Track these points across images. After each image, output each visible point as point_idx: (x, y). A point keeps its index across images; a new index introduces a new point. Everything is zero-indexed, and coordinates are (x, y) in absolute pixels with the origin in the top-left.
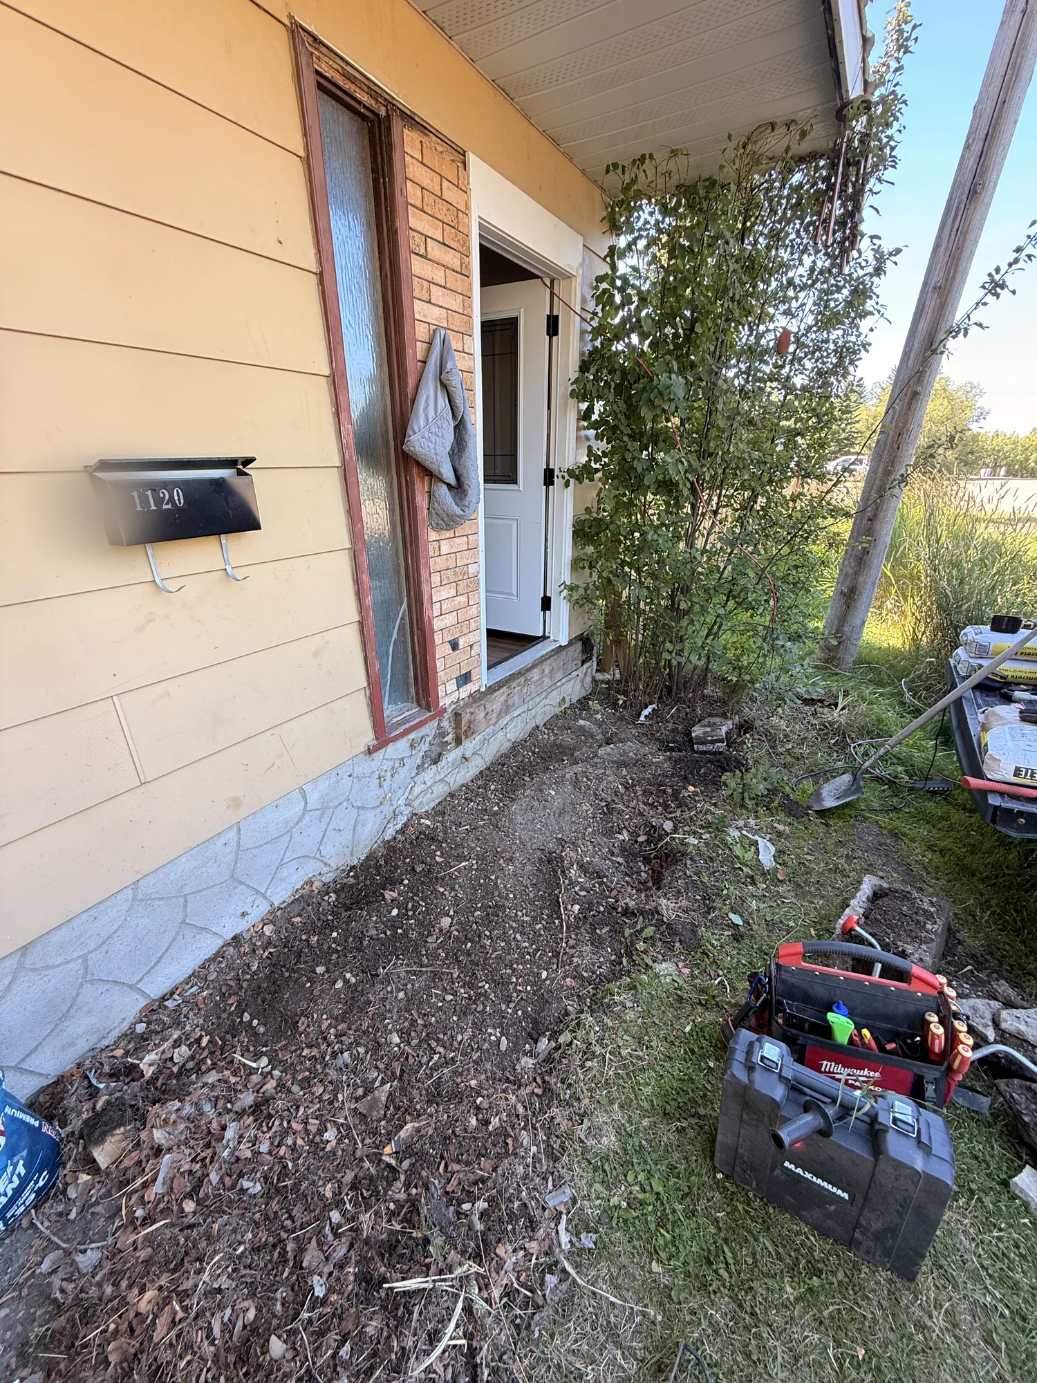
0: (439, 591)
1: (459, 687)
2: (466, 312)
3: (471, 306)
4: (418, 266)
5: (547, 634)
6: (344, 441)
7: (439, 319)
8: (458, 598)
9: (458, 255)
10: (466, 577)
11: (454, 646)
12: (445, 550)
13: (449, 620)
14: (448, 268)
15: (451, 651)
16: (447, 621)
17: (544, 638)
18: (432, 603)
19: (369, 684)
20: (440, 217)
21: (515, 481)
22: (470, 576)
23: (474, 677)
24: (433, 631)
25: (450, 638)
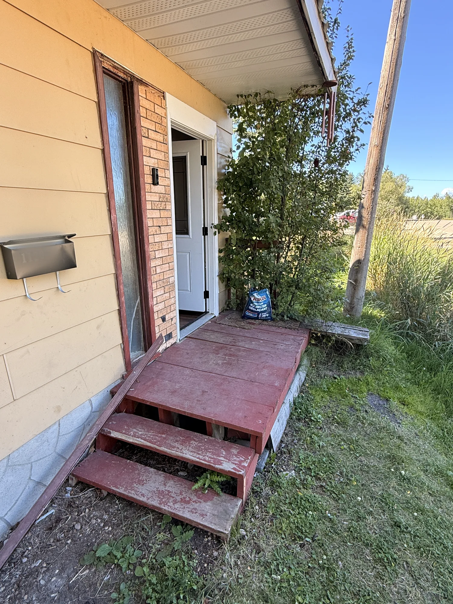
0: (156, 291)
1: (166, 341)
2: (166, 160)
3: (168, 157)
4: (145, 142)
5: (207, 311)
6: (113, 222)
7: (154, 164)
8: (165, 295)
9: (162, 135)
10: (168, 284)
11: (164, 319)
12: (158, 271)
13: (161, 306)
14: (158, 141)
15: (162, 322)
16: (160, 307)
17: (206, 312)
18: (153, 298)
19: (123, 342)
20: (154, 120)
21: (187, 233)
22: (171, 283)
23: (173, 335)
24: (153, 313)
25: (161, 316)
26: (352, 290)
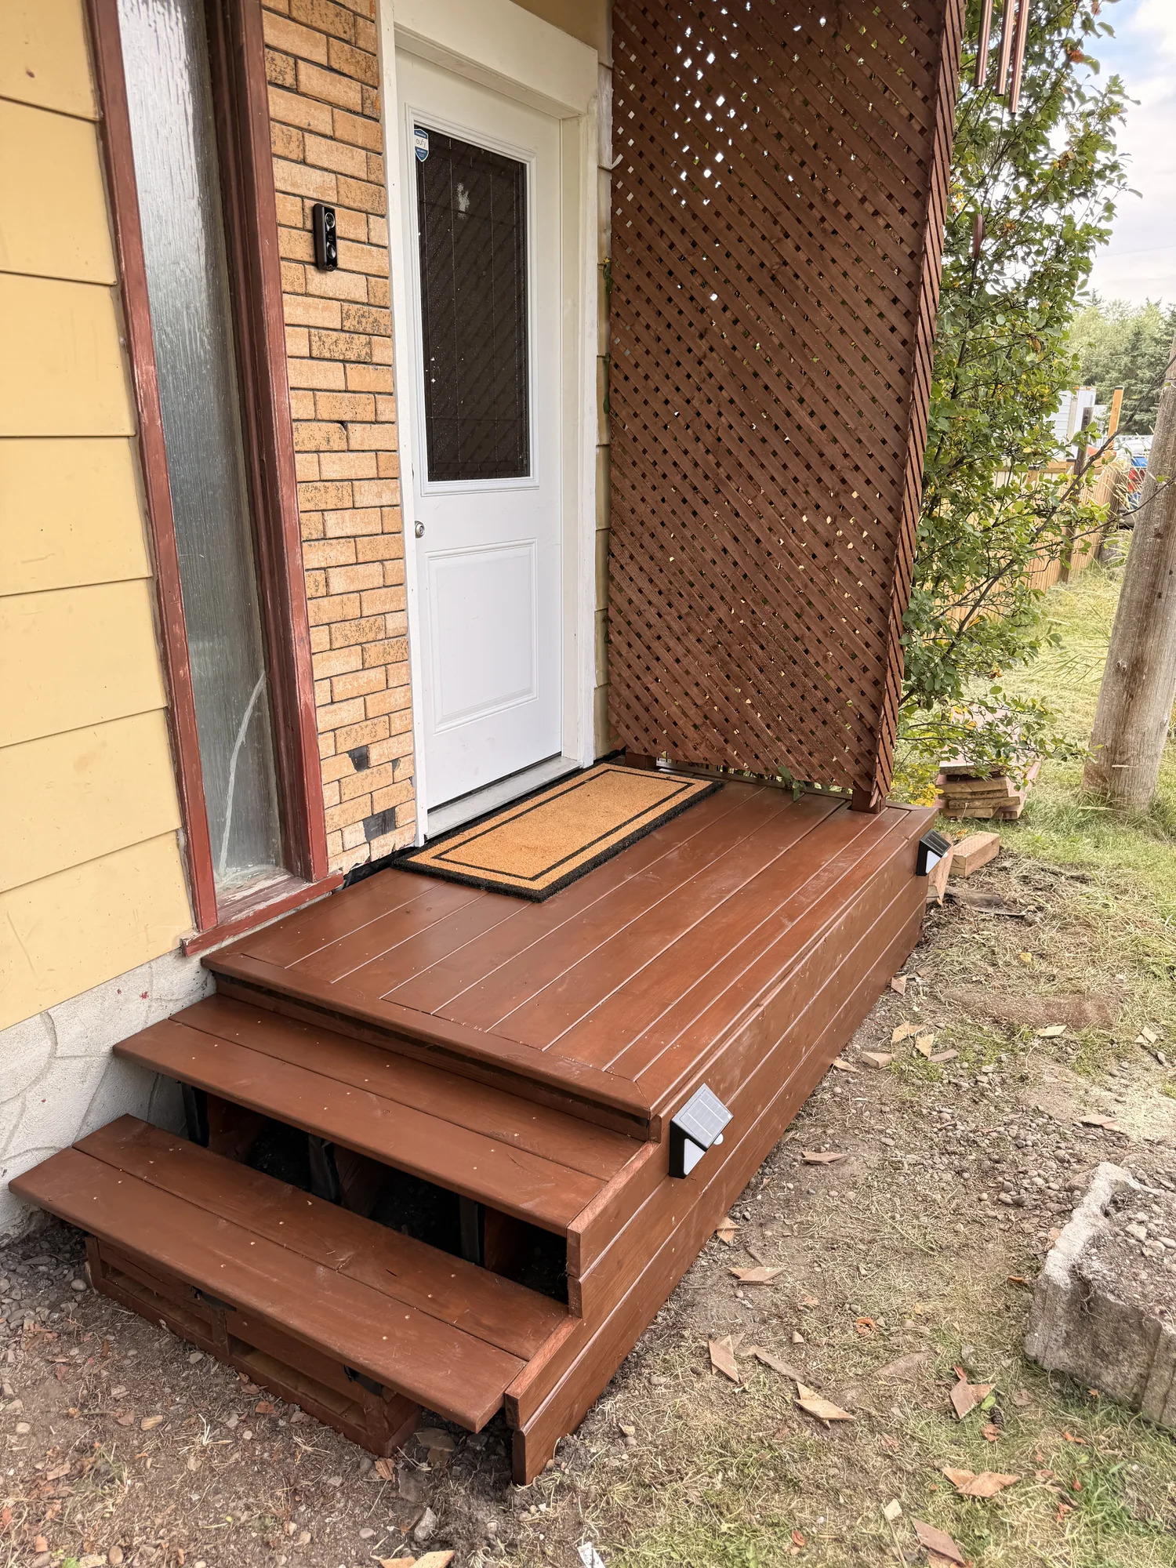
0: (328, 659)
1: (370, 837)
2: (372, 178)
3: (382, 168)
4: (279, 104)
6: (141, 393)
7: (322, 188)
8: (366, 673)
9: (357, 86)
10: (381, 635)
11: (360, 759)
12: (337, 585)
13: (350, 712)
14: (337, 106)
15: (352, 769)
16: (344, 714)
18: (313, 681)
19: (184, 825)
20: (323, 27)
22: (391, 634)
23: (402, 817)
24: (314, 732)
25: (351, 745)
26: (1120, 697)
